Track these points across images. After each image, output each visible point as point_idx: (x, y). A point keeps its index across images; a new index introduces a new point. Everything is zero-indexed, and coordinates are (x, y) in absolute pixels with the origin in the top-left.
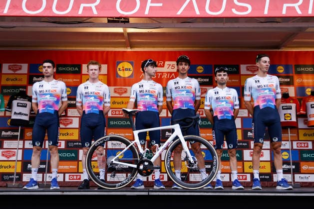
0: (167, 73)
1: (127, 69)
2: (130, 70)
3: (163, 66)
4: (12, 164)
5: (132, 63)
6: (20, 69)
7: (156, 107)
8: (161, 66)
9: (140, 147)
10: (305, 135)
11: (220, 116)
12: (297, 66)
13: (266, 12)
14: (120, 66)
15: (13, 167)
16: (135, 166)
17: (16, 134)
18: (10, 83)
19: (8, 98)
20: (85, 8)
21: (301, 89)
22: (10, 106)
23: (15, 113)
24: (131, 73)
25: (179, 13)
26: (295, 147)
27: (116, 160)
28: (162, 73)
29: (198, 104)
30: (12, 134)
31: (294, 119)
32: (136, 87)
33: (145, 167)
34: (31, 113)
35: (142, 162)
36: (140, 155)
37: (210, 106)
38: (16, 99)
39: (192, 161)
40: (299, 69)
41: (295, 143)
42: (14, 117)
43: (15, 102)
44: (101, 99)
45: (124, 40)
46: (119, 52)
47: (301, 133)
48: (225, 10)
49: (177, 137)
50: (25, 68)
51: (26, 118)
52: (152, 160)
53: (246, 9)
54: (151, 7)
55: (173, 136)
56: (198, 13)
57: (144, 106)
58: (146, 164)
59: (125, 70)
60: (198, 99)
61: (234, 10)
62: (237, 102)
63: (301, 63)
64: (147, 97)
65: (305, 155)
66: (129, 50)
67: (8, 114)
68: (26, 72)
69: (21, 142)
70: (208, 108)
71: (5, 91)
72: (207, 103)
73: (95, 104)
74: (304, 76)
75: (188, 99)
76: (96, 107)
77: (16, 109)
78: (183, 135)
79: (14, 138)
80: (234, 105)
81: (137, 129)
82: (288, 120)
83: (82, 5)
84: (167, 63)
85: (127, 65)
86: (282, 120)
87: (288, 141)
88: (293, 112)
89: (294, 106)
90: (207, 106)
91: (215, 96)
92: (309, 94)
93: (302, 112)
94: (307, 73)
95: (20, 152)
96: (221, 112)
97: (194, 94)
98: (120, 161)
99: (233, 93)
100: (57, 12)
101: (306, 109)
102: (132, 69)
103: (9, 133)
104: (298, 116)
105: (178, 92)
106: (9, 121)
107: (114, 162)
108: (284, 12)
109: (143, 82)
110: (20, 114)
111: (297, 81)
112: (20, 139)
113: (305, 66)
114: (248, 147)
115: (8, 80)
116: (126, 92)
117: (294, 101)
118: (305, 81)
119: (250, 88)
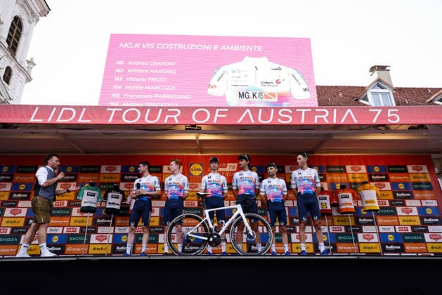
0: (229, 172)
2: (200, 170)
3: (226, 167)
4: (104, 246)
5: (201, 165)
6: (115, 169)
7: (221, 193)
8: (224, 167)
9: (210, 223)
10: (338, 221)
11: (272, 200)
12: (328, 167)
13: (303, 121)
14: (193, 167)
15: (105, 249)
16: (206, 239)
17: (108, 221)
18: (106, 180)
19: (104, 192)
20: (169, 119)
21: (333, 184)
22: (106, 197)
23: (110, 203)
24: (201, 172)
25: (239, 122)
26: (331, 231)
27: (191, 233)
28: (225, 172)
29: (257, 192)
30: (105, 221)
31: (329, 208)
32: (205, 178)
33: (214, 239)
34: (122, 204)
35: (212, 235)
36: (210, 229)
37: (265, 192)
38: (111, 192)
39: (251, 234)
40: (329, 169)
41: (331, 227)
42: (108, 206)
43: (110, 194)
44: (181, 188)
45: (196, 148)
46: (191, 156)
47: (335, 219)
48: (273, 120)
49: (239, 215)
50: (118, 169)
51: (118, 207)
52: (220, 233)
53: (288, 119)
54: (218, 118)
55: (236, 214)
56: (253, 121)
57: (212, 192)
58: (215, 236)
59: (196, 169)
60: (257, 187)
61: (279, 120)
62: (285, 189)
63: (331, 165)
64: (214, 185)
65: (339, 238)
66: (199, 154)
67: (103, 205)
68: (119, 172)
69: (113, 228)
70: (264, 194)
71: (102, 187)
72: (262, 190)
73: (176, 192)
74: (334, 174)
75: (250, 187)
76: (177, 194)
77: (110, 200)
78: (244, 213)
79: (107, 225)
80: (283, 191)
81: (208, 209)
82: (324, 208)
83: (167, 117)
84: (229, 164)
85: (197, 166)
86: (320, 208)
87: (325, 226)
88: (328, 202)
89: (328, 197)
90: (263, 192)
91: (268, 185)
92: (339, 188)
93: (335, 202)
94: (336, 172)
95: (111, 236)
96: (274, 197)
97: (255, 183)
98: (194, 234)
99: (282, 182)
100: (148, 121)
101: (337, 200)
102: (201, 169)
103: (103, 221)
104: (332, 205)
105: (242, 181)
106: (104, 210)
107: (190, 235)
108: (316, 121)
109: (211, 174)
110: (113, 203)
111: (329, 178)
112: (112, 226)
113: (334, 167)
114: (294, 231)
115: (105, 178)
116: (197, 187)
117: (328, 193)
118: (335, 178)
119: (295, 178)
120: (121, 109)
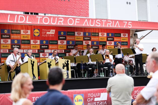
0: (51, 34)
1: (37, 33)
3: (50, 32)
5: (39, 30)
20: (60, 22)
25: (83, 25)
28: (50, 34)
53: (99, 25)
56: (88, 25)
61: (96, 25)
84: (51, 30)
100: (52, 23)
116: (37, 42)
120: (42, 17)
